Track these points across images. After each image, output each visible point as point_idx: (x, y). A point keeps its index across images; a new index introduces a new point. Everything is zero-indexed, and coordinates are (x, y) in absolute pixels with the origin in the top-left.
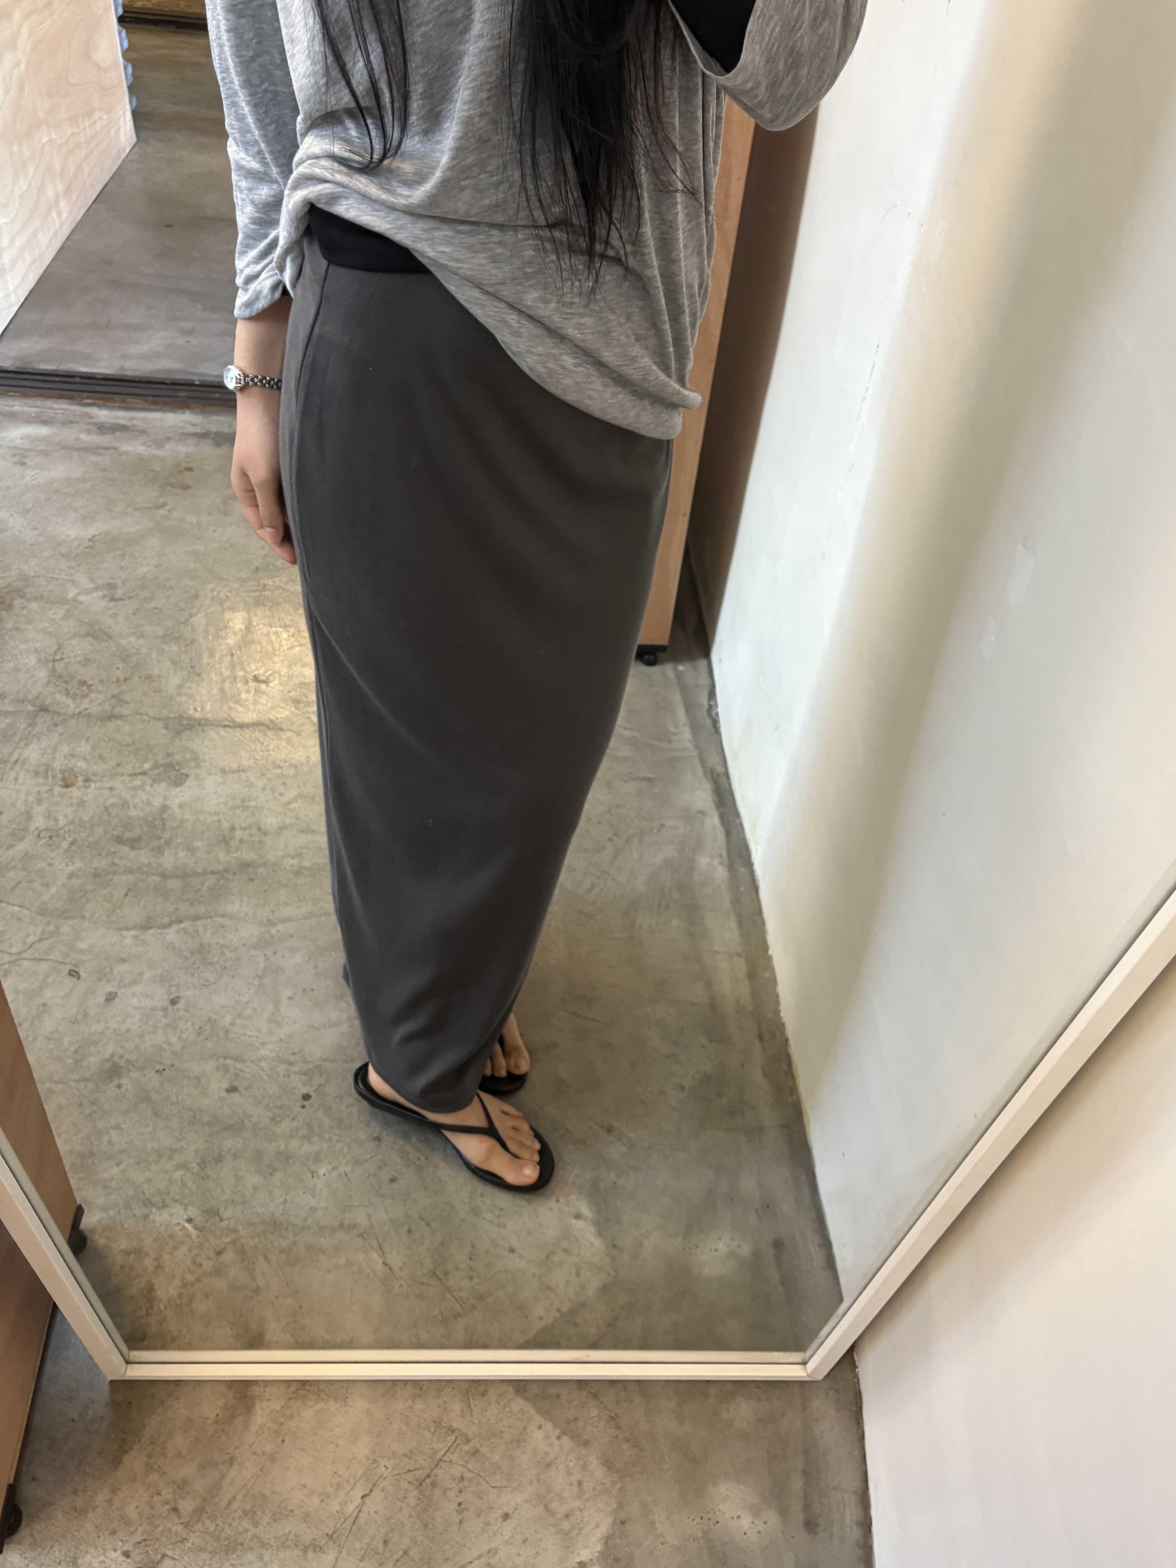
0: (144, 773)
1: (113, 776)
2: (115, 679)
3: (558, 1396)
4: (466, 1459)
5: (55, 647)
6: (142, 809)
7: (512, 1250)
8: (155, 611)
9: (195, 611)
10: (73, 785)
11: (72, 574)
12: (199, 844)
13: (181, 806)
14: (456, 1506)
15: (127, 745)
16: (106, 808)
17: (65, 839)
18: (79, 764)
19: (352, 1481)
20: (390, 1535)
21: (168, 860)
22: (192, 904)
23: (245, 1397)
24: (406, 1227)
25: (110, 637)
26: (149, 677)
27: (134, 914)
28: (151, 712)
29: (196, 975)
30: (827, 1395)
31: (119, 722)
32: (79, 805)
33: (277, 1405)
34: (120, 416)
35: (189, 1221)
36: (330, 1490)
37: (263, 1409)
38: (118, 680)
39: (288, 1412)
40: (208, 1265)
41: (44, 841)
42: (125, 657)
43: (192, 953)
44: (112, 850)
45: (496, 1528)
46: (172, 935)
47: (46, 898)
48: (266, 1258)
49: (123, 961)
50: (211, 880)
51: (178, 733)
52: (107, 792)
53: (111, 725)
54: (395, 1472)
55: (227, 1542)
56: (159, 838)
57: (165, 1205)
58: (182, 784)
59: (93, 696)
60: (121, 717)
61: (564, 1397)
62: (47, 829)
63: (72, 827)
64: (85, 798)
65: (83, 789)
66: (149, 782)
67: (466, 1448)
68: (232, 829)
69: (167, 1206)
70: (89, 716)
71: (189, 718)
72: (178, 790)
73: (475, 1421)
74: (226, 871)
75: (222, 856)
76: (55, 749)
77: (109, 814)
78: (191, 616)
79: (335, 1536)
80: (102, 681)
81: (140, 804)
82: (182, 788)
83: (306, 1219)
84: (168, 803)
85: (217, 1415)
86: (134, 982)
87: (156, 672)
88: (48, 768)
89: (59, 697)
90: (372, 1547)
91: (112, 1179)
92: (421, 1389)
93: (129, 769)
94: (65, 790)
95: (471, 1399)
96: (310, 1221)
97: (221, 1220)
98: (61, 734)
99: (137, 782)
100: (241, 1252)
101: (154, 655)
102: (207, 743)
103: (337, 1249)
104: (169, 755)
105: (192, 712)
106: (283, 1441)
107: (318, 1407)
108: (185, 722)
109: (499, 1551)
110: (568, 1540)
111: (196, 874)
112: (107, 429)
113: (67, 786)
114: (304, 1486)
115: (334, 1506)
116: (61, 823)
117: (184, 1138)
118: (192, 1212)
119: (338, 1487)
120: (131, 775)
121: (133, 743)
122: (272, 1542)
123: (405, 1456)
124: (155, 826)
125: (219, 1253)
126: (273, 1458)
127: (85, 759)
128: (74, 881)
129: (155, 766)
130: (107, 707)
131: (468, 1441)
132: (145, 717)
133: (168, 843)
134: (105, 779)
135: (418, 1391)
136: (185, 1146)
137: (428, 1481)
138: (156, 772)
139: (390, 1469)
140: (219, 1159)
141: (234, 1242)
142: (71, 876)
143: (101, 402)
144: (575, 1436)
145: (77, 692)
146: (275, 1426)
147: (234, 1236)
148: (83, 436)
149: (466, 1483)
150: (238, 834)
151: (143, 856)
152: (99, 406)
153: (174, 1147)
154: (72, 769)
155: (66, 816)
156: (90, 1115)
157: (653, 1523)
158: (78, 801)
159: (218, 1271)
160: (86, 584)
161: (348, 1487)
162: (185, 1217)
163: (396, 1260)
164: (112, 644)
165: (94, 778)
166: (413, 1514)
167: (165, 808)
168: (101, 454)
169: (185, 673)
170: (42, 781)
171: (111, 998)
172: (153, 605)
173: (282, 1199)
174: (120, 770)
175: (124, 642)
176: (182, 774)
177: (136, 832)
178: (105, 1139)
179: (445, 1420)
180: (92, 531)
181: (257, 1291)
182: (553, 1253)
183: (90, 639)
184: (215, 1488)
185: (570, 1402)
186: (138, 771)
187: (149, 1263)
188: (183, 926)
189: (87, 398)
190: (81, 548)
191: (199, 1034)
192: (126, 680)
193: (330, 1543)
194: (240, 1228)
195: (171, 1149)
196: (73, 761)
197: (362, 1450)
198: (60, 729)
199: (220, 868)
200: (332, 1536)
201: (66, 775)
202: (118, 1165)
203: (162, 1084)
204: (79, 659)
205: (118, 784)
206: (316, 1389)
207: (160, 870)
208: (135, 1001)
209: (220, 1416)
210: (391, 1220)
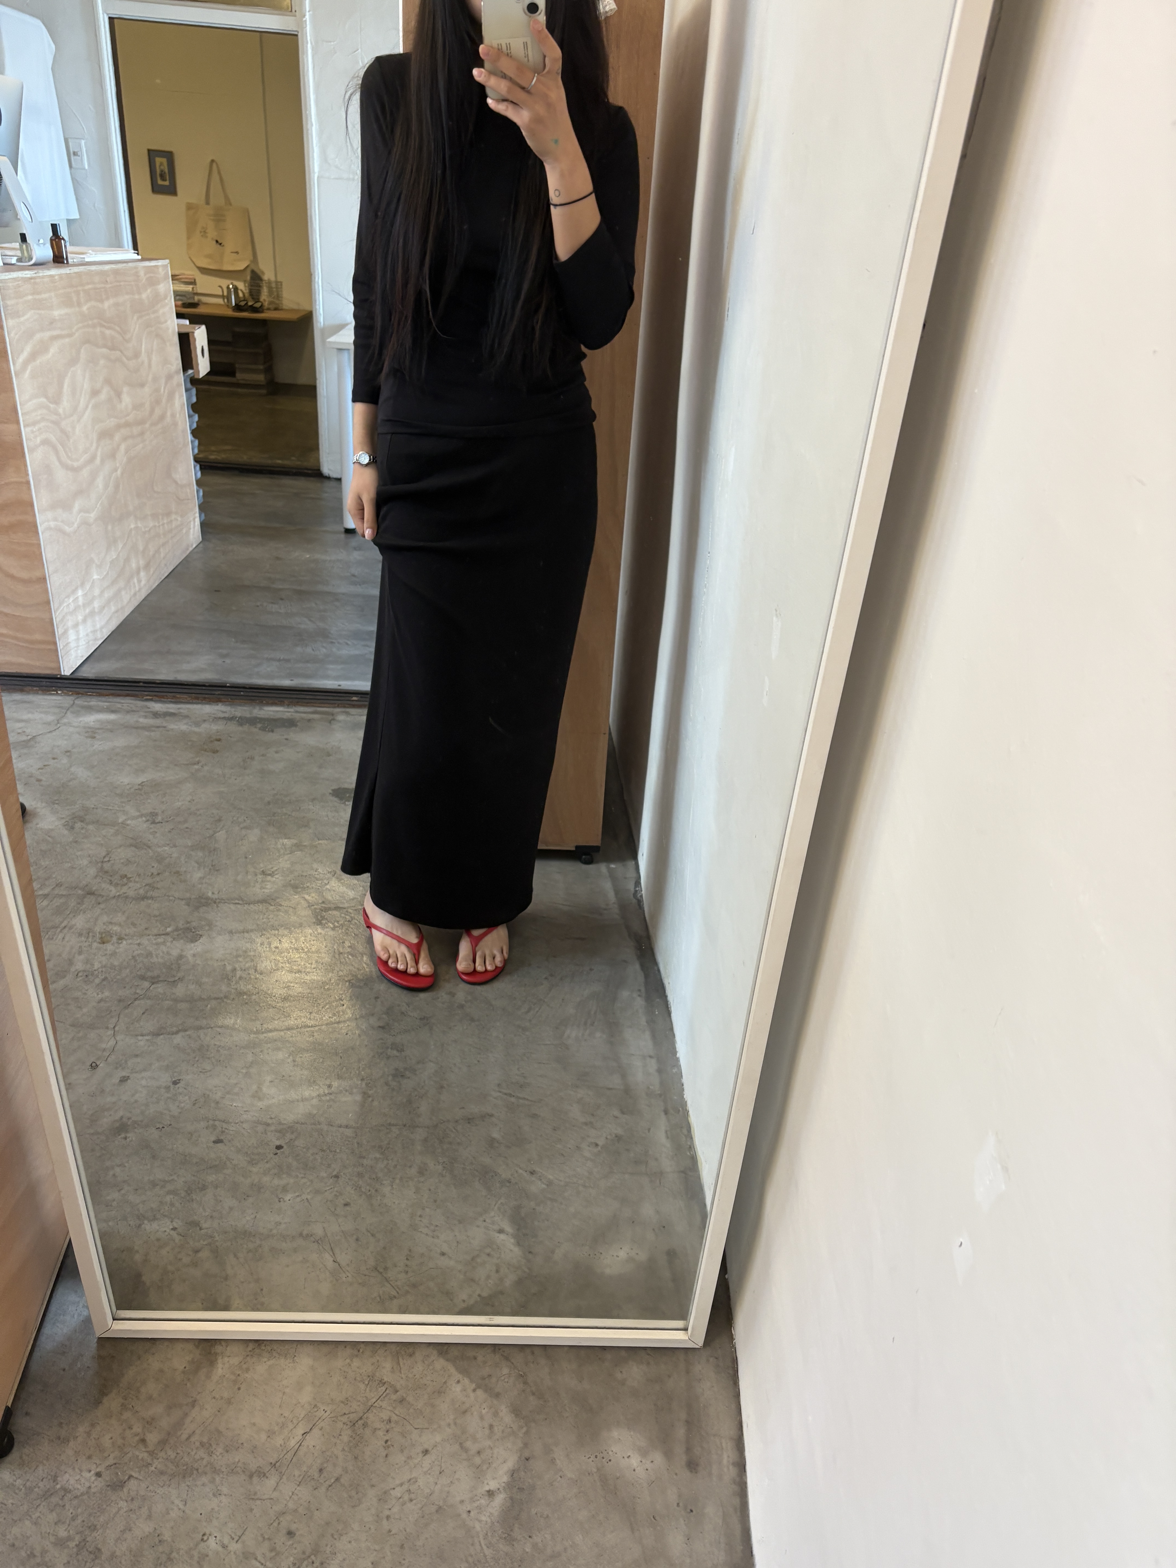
0: (167, 934)
1: (141, 935)
2: (150, 874)
3: (475, 1358)
4: (394, 1405)
5: (104, 854)
6: (162, 958)
7: (443, 1254)
8: (187, 830)
9: (218, 830)
10: (108, 942)
11: (123, 807)
12: (205, 980)
13: (194, 955)
14: (384, 1444)
15: (155, 916)
16: (133, 957)
17: (97, 976)
18: (115, 928)
19: (295, 1422)
20: (325, 1465)
21: (180, 990)
22: (197, 1019)
23: (210, 1353)
24: (355, 1237)
25: (149, 847)
26: (178, 873)
27: (149, 1025)
28: (177, 895)
29: (195, 1065)
30: (708, 1361)
31: (150, 901)
32: (111, 955)
33: (235, 1361)
34: (172, 707)
35: (174, 1229)
36: (276, 1428)
37: (224, 1364)
38: (152, 874)
39: (245, 1366)
40: (186, 1260)
41: (81, 978)
42: (160, 859)
43: (194, 1051)
44: (136, 984)
45: (416, 1461)
46: (178, 1039)
47: (79, 1016)
48: (235, 1256)
49: (137, 1056)
50: (214, 1003)
51: (197, 908)
52: (136, 946)
53: (143, 903)
54: (332, 1415)
55: (185, 1467)
56: (174, 976)
57: (155, 1219)
58: (196, 941)
59: (131, 884)
60: (152, 898)
61: (480, 1358)
62: (84, 971)
63: (104, 970)
64: (117, 951)
65: (116, 945)
66: (170, 939)
67: (394, 1397)
68: (234, 970)
69: (157, 1219)
70: (127, 897)
71: (208, 898)
72: (192, 945)
73: (403, 1376)
74: (226, 997)
75: (224, 988)
76: (96, 919)
77: (136, 961)
78: (215, 832)
79: (278, 1464)
80: (139, 875)
81: (161, 954)
82: (196, 944)
83: (271, 1230)
84: (184, 953)
85: (185, 1368)
86: (145, 1070)
87: (183, 869)
88: (89, 931)
89: (103, 885)
90: (309, 1474)
91: (114, 1200)
92: (359, 1351)
93: (155, 931)
94: (101, 945)
95: (401, 1359)
96: (275, 1231)
97: (201, 1229)
98: (103, 909)
99: (160, 940)
100: (215, 1252)
101: (183, 859)
102: (219, 914)
103: (295, 1250)
104: (188, 923)
105: (210, 894)
106: (239, 1389)
107: (271, 1362)
108: (203, 901)
109: (419, 1480)
110: (479, 1473)
111: (201, 999)
112: (160, 715)
113: (104, 943)
114: (254, 1424)
115: (279, 1441)
116: (96, 967)
117: (175, 1174)
118: (177, 1223)
119: (283, 1426)
120: (156, 935)
121: (160, 915)
122: (224, 1469)
123: (342, 1402)
124: (172, 969)
125: (197, 1251)
126: (229, 1402)
127: (120, 925)
128: (102, 1004)
129: (177, 930)
130: (142, 892)
131: (397, 1391)
132: (171, 898)
133: (181, 979)
134: (135, 938)
135: (356, 1352)
136: (176, 1179)
137: (360, 1422)
138: (176, 933)
139: (328, 1412)
140: (204, 1188)
141: (209, 1244)
142: (100, 1001)
143: (157, 699)
144: (488, 1390)
145: (119, 882)
146: (233, 1377)
147: (210, 1240)
148: (141, 720)
149: (393, 1425)
150: (239, 973)
151: (160, 988)
152: (156, 701)
153: (166, 1179)
154: (109, 932)
155: (100, 962)
156: (100, 1157)
157: (553, 1461)
158: (111, 953)
159: (195, 1264)
160: (133, 812)
161: (291, 1426)
162: (171, 1227)
163: (344, 1258)
164: (150, 851)
165: (126, 938)
166: (346, 1449)
167: (181, 957)
168: (153, 731)
169: (207, 869)
170: (83, 939)
171: (124, 1080)
172: (186, 825)
173: (253, 1216)
174: (147, 932)
175: (159, 850)
176: (197, 935)
177: (156, 973)
178: (111, 1173)
179: (377, 1374)
180: (140, 780)
181: (226, 1278)
182: (478, 1256)
183: (133, 848)
184: (179, 1424)
185: (485, 1362)
186: (161, 932)
187: (138, 1257)
188: (187, 1033)
189: (147, 695)
190: (132, 790)
191: (194, 1104)
192: (158, 874)
193: (273, 1470)
194: (216, 1235)
195: (165, 1181)
196: (110, 927)
197: (306, 1396)
198: (102, 906)
199: (222, 995)
200: (275, 1464)
201: (104, 935)
202: (119, 1191)
203: (161, 1137)
204: (122, 861)
205: (145, 941)
206: (269, 1349)
207: (173, 996)
208: (144, 1082)
209: (187, 1368)
210: (343, 1232)
